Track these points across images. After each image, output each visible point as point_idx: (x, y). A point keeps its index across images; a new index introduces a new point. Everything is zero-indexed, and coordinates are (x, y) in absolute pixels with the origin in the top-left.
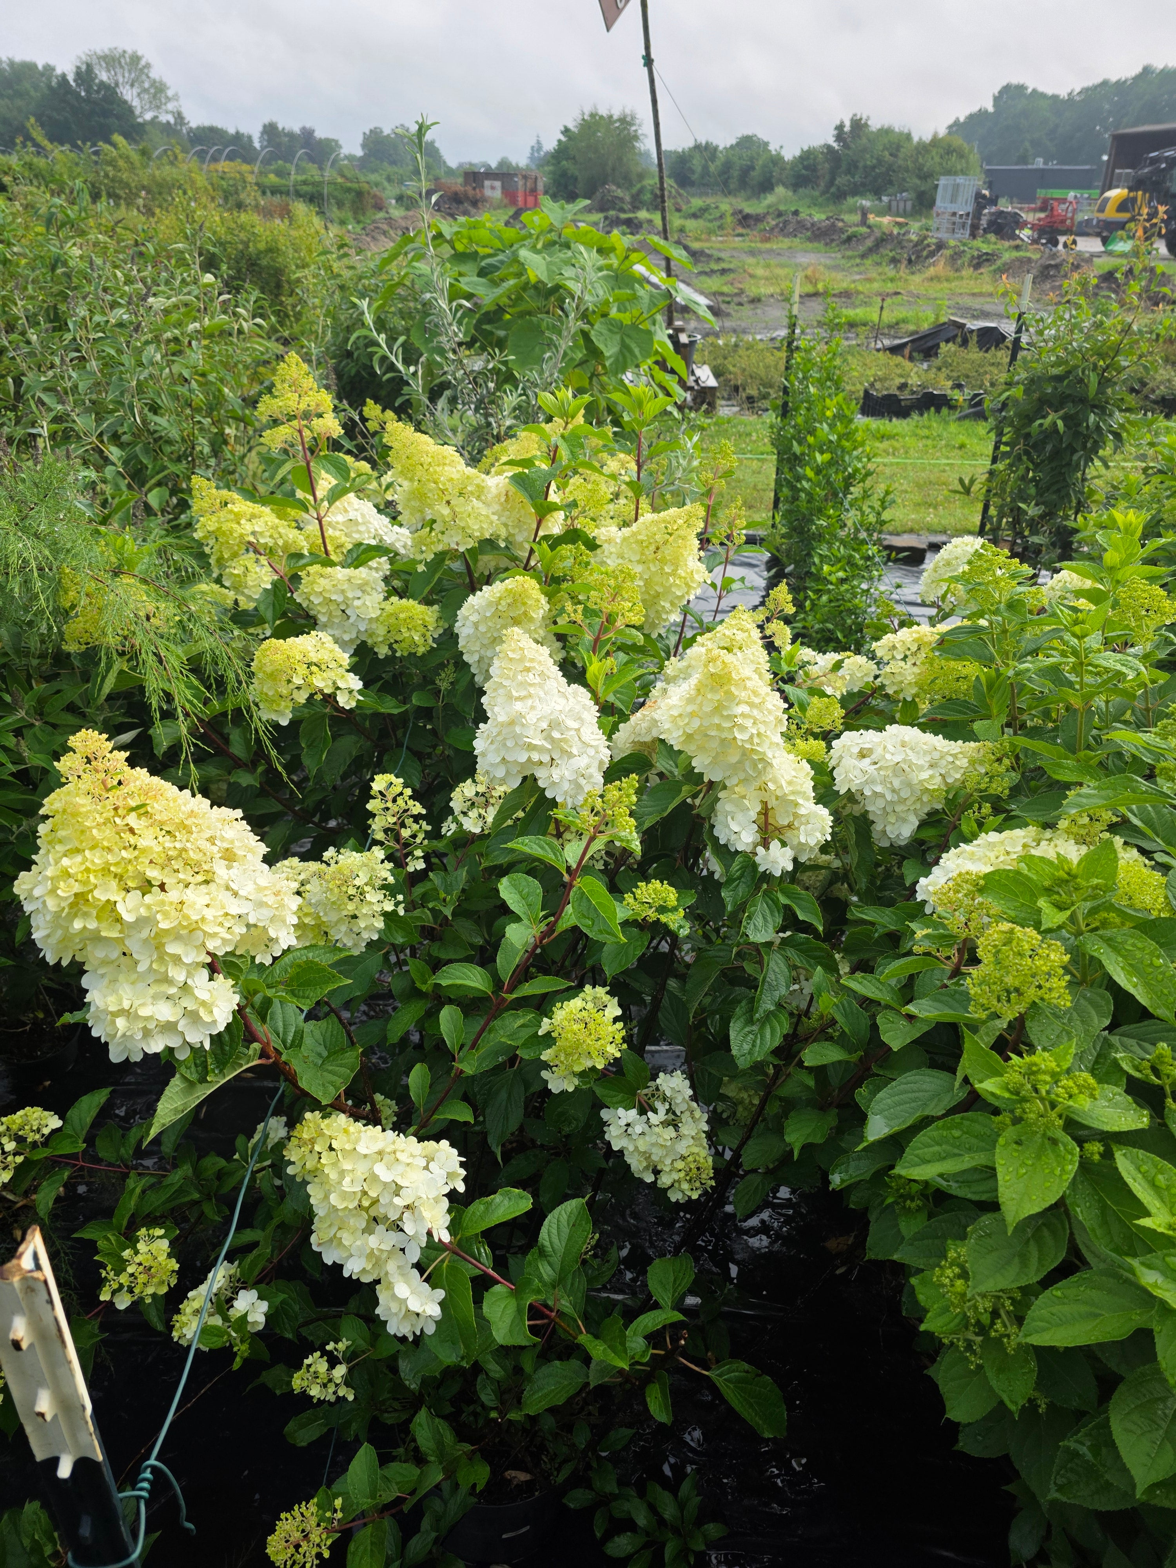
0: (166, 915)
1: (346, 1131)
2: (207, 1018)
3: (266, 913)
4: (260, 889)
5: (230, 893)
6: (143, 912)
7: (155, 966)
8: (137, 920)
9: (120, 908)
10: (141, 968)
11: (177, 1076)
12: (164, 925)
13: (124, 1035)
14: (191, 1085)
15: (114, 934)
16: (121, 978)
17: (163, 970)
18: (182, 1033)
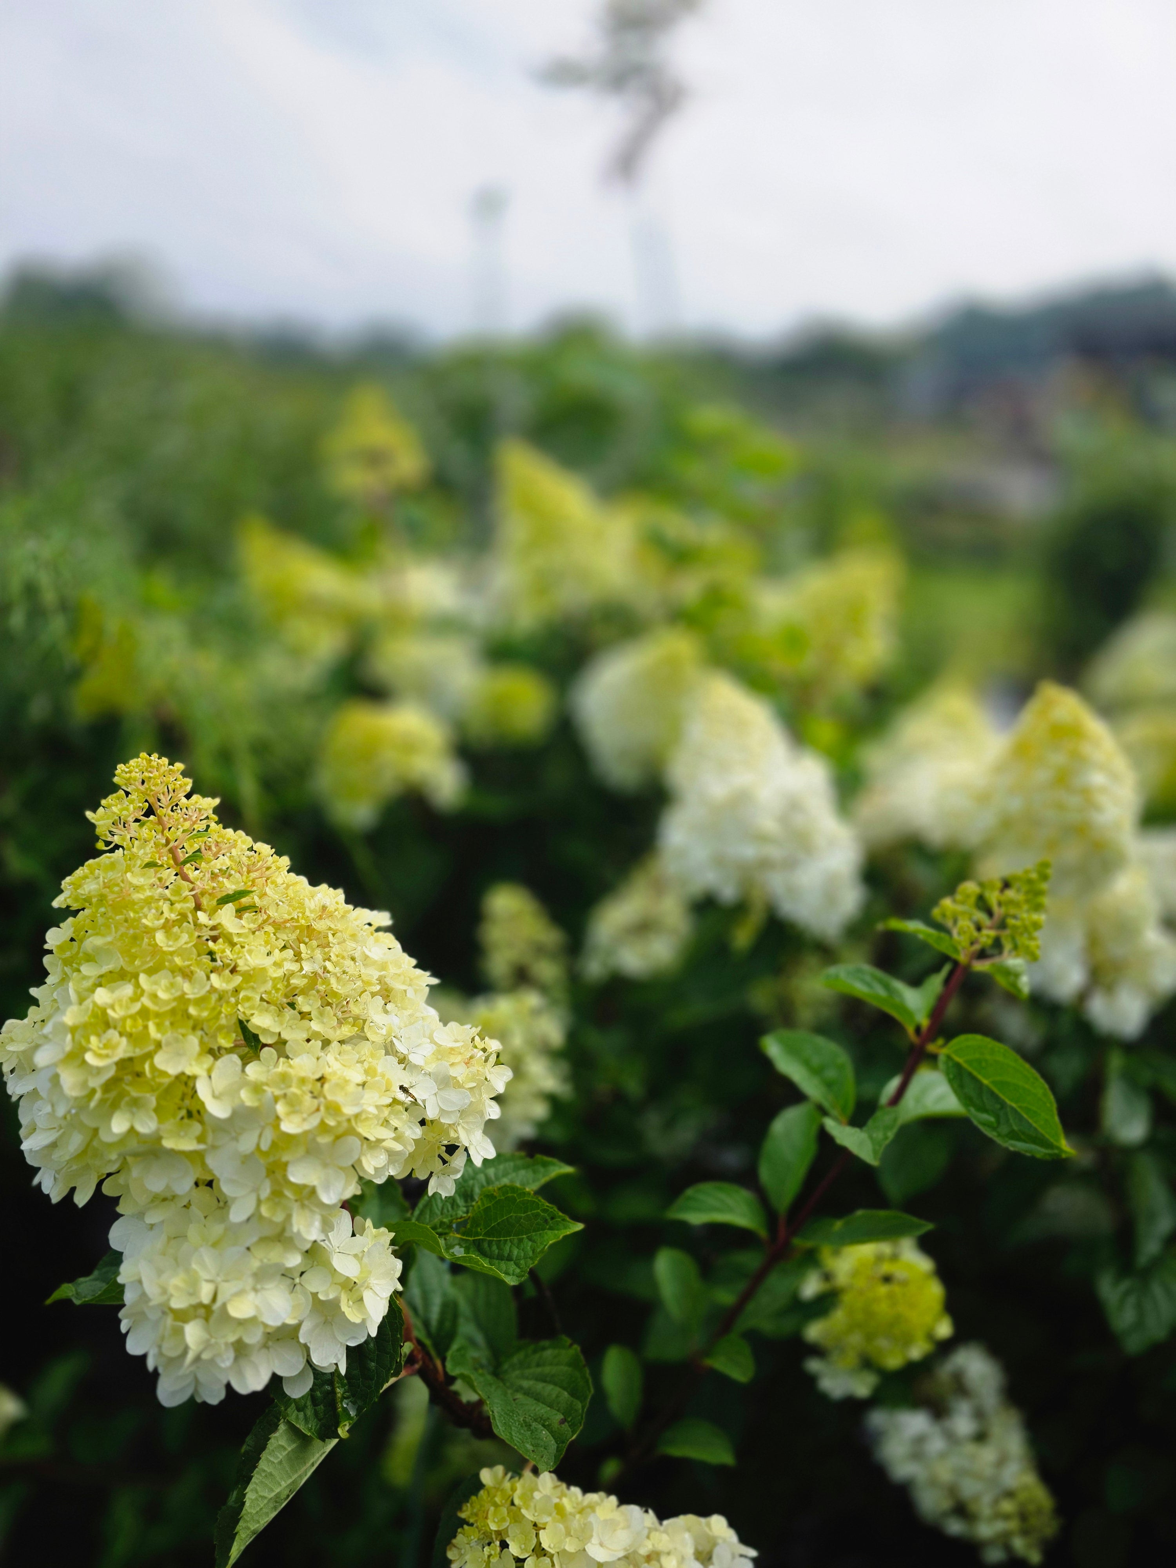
0: (293, 1104)
1: (559, 1509)
2: (353, 1316)
3: (456, 1099)
4: (441, 1053)
5: (393, 1060)
6: (246, 1098)
7: (265, 1211)
8: (235, 1114)
9: (203, 1090)
10: (238, 1214)
11: (282, 1427)
12: (289, 1127)
13: (197, 1359)
14: (303, 1441)
15: (188, 1145)
16: (193, 1232)
17: (279, 1218)
18: (307, 1349)
